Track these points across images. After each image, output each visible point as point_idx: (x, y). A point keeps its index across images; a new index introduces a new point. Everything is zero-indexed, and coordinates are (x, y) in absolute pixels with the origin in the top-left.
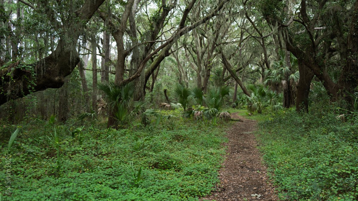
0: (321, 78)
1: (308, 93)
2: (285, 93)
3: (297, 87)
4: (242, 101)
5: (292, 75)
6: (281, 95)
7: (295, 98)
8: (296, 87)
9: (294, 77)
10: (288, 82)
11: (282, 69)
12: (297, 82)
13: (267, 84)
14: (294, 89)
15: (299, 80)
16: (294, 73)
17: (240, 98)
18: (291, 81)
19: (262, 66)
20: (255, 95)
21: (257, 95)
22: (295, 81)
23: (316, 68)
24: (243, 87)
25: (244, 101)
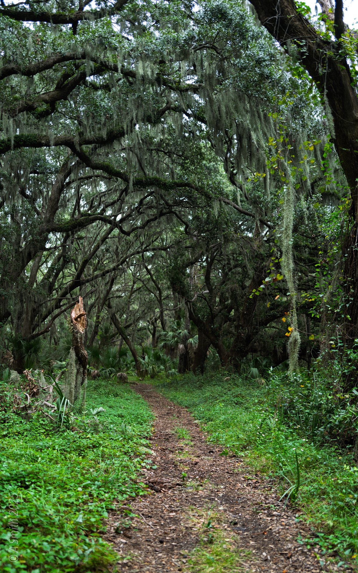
0: (216, 346)
1: (204, 360)
2: (181, 359)
3: (195, 353)
4: (126, 365)
5: (191, 340)
6: (177, 360)
7: (191, 365)
8: (193, 353)
9: (193, 342)
10: (186, 347)
11: (180, 333)
12: (195, 347)
13: (163, 346)
14: (192, 355)
15: (197, 345)
16: (192, 337)
17: (124, 362)
18: (189, 346)
19: (153, 324)
20: (149, 358)
21: (151, 358)
22: (193, 346)
23: (212, 338)
24: (133, 348)
25: (128, 365)
